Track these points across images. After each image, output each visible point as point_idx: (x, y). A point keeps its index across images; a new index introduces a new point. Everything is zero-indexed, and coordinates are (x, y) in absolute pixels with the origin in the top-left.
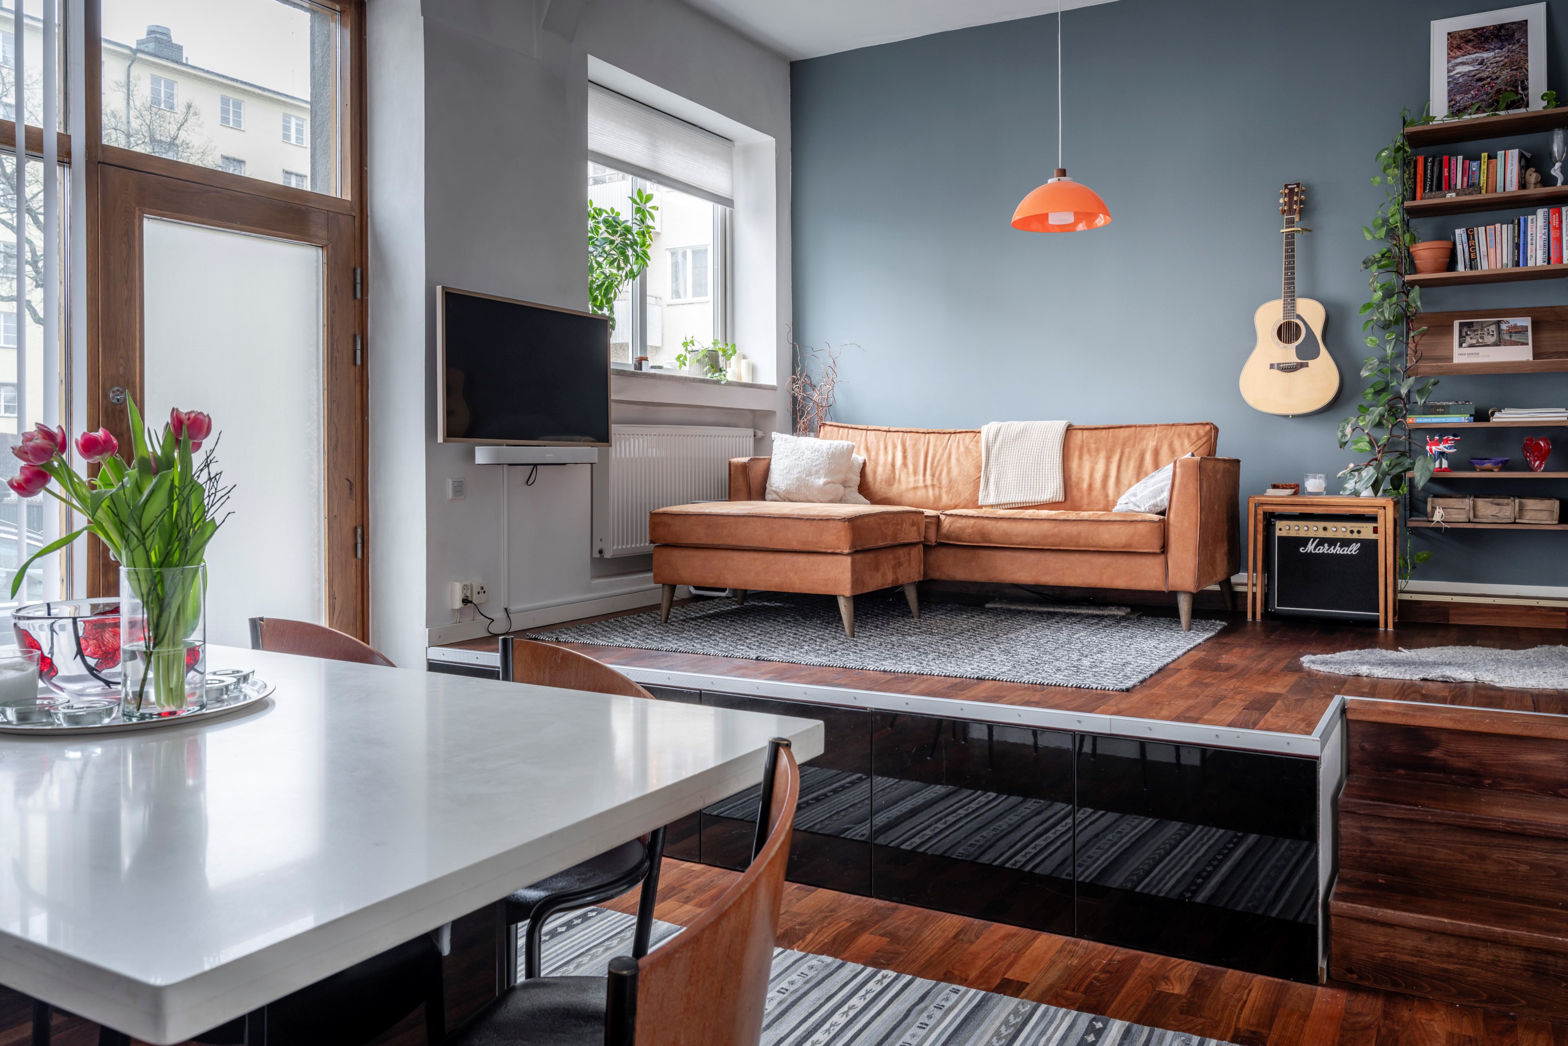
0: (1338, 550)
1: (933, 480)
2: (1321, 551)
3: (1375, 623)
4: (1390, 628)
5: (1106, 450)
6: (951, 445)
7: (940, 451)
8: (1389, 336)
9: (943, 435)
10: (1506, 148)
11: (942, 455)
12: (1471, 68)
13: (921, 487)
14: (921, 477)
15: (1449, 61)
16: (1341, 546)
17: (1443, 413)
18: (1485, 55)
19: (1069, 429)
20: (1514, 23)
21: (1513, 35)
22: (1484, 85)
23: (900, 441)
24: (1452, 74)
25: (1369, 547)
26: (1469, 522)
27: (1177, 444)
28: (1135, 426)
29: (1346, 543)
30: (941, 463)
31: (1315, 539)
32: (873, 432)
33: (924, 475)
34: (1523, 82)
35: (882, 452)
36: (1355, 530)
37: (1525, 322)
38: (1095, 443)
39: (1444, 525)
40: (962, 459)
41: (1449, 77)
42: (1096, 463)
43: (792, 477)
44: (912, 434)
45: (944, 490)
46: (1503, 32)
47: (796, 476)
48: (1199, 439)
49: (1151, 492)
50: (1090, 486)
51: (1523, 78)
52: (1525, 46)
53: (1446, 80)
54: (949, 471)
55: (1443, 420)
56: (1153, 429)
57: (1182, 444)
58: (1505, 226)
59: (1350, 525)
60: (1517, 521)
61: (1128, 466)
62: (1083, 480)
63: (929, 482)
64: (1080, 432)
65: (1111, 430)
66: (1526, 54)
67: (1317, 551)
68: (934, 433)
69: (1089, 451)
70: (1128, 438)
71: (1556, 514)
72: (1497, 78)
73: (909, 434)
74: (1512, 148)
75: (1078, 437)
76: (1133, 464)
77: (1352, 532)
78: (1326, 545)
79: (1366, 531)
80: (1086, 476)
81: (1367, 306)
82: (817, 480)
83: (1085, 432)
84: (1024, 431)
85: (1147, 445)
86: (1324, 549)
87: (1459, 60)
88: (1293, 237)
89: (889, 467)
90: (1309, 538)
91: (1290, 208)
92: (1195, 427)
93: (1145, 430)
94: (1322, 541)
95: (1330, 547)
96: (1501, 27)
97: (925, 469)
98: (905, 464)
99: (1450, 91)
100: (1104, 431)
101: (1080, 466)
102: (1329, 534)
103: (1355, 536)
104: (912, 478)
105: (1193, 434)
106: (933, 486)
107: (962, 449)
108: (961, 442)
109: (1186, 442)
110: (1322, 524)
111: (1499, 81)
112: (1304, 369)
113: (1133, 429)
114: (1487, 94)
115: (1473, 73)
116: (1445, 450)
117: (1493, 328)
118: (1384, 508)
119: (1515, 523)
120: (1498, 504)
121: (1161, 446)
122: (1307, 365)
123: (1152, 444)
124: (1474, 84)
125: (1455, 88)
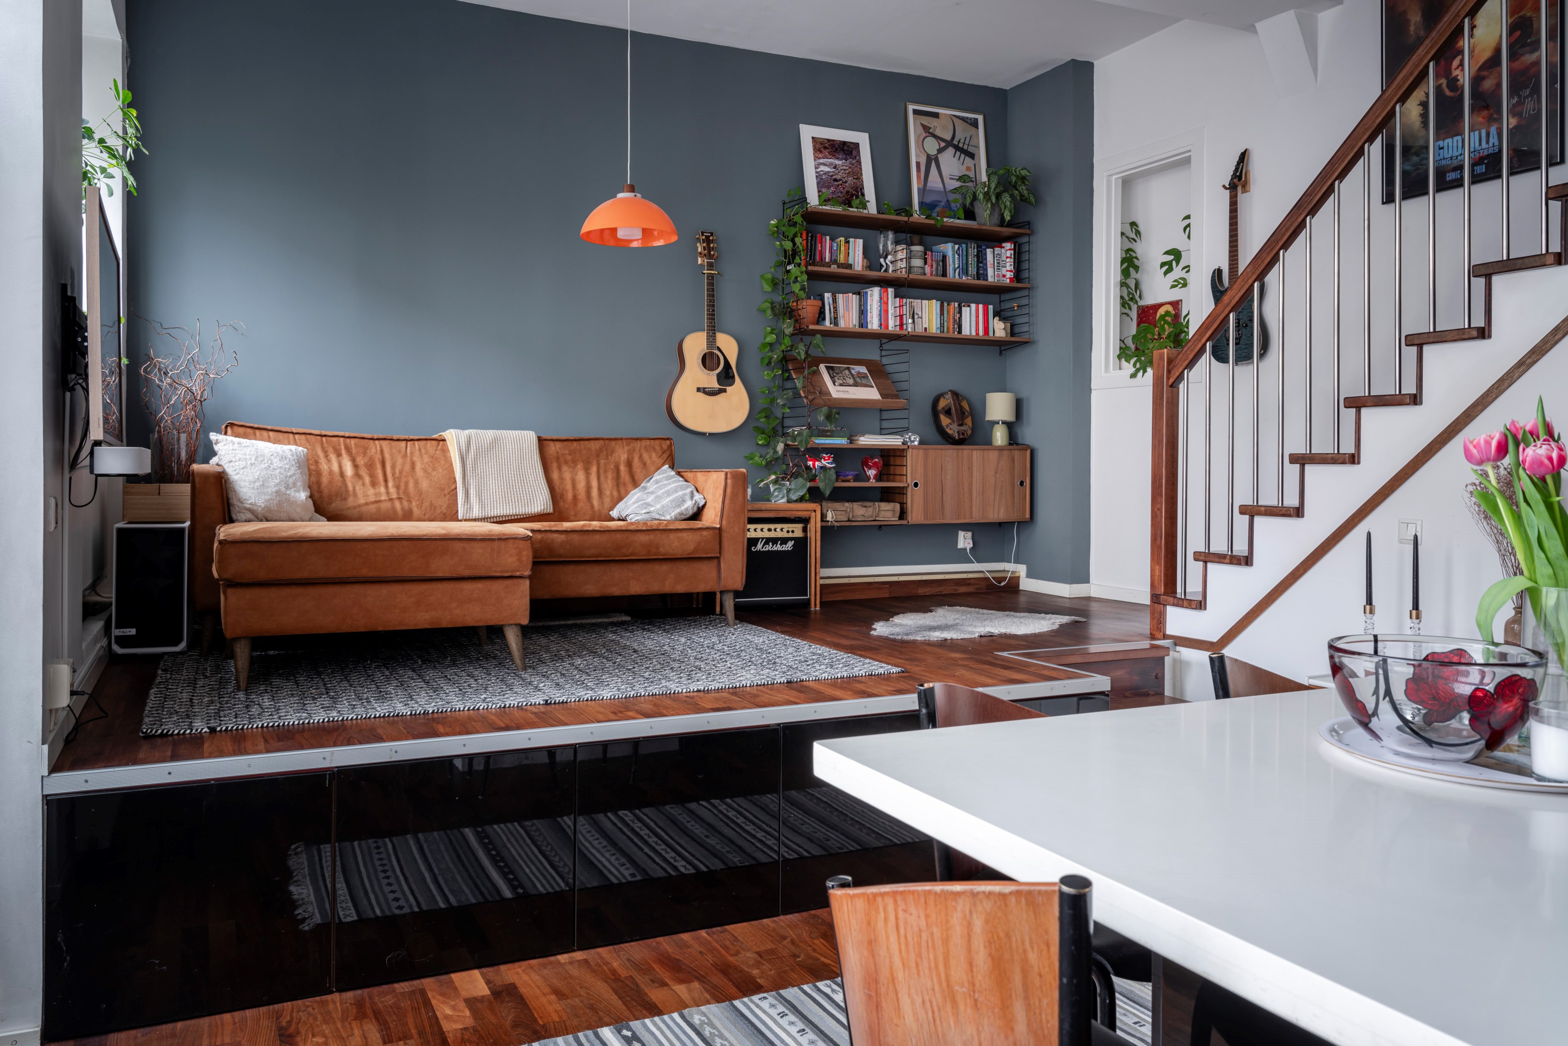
0: (778, 547)
1: (398, 493)
2: (767, 549)
3: (807, 603)
4: (818, 608)
5: (583, 461)
6: (411, 453)
7: (400, 461)
8: (777, 372)
9: (396, 443)
10: (856, 237)
11: (404, 464)
12: (829, 170)
13: (385, 500)
14: (382, 489)
15: (815, 160)
16: (781, 544)
17: (830, 436)
18: (837, 162)
19: (541, 440)
20: (851, 143)
21: (851, 152)
22: (838, 186)
23: (343, 447)
24: (818, 170)
25: (801, 544)
26: (849, 521)
27: (646, 456)
28: (603, 439)
29: (784, 541)
30: (405, 474)
31: (763, 539)
32: (303, 436)
33: (387, 487)
34: (861, 189)
35: (322, 460)
36: (790, 530)
37: (863, 370)
38: (570, 454)
39: (836, 524)
40: (430, 470)
41: (817, 172)
42: (576, 474)
43: (269, 490)
44: (357, 440)
45: (414, 504)
46: (846, 148)
47: (274, 490)
48: (663, 453)
49: (672, 501)
50: (575, 497)
51: (861, 186)
52: (859, 162)
53: (814, 175)
54: (416, 483)
55: (832, 442)
56: (620, 442)
57: (650, 457)
58: (854, 296)
59: (786, 527)
60: (877, 519)
61: (606, 478)
62: (567, 491)
63: (394, 496)
64: (552, 443)
65: (582, 442)
66: (861, 169)
67: (764, 549)
68: (385, 439)
69: (566, 462)
70: (601, 450)
71: (898, 514)
72: (846, 182)
73: (352, 440)
74: (860, 238)
75: (553, 449)
76: (610, 475)
77: (788, 532)
78: (771, 543)
79: (797, 530)
80: (569, 487)
81: (764, 345)
82: (297, 494)
83: (556, 443)
84: (495, 441)
85: (620, 457)
86: (769, 547)
87: (822, 161)
88: (713, 279)
89: (338, 478)
90: (759, 538)
91: (709, 252)
92: (657, 442)
93: (613, 443)
94: (768, 541)
95: (773, 545)
96: (844, 143)
97: (386, 481)
98: (357, 475)
99: (818, 183)
100: (575, 443)
101: (562, 479)
102: (772, 535)
103: (790, 535)
104: (371, 491)
105: (657, 448)
106: (399, 499)
107: (426, 459)
108: (423, 451)
109: (654, 455)
110: (766, 527)
111: (847, 184)
112: (723, 394)
113: (602, 442)
114: (842, 193)
115: (831, 174)
116: (827, 465)
117: (847, 372)
118: (815, 511)
119: (875, 520)
120: (865, 507)
121: (633, 458)
122: (725, 391)
123: (624, 457)
124: (832, 182)
125: (822, 183)
